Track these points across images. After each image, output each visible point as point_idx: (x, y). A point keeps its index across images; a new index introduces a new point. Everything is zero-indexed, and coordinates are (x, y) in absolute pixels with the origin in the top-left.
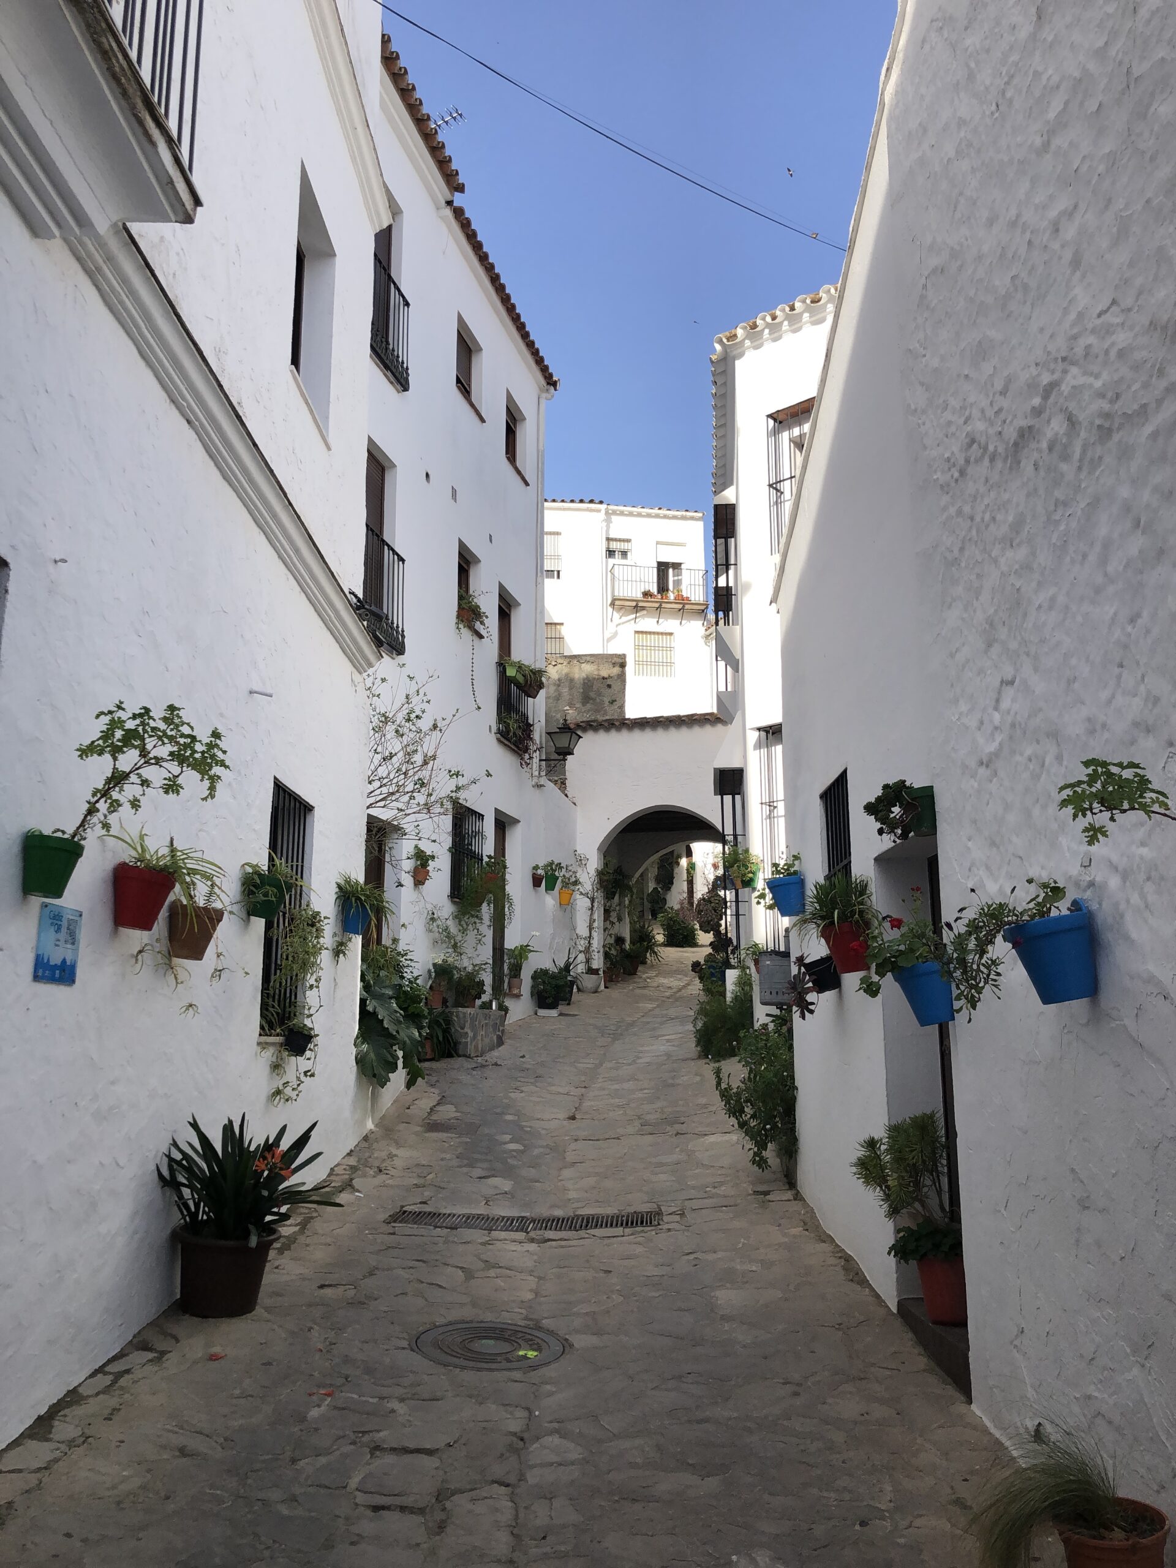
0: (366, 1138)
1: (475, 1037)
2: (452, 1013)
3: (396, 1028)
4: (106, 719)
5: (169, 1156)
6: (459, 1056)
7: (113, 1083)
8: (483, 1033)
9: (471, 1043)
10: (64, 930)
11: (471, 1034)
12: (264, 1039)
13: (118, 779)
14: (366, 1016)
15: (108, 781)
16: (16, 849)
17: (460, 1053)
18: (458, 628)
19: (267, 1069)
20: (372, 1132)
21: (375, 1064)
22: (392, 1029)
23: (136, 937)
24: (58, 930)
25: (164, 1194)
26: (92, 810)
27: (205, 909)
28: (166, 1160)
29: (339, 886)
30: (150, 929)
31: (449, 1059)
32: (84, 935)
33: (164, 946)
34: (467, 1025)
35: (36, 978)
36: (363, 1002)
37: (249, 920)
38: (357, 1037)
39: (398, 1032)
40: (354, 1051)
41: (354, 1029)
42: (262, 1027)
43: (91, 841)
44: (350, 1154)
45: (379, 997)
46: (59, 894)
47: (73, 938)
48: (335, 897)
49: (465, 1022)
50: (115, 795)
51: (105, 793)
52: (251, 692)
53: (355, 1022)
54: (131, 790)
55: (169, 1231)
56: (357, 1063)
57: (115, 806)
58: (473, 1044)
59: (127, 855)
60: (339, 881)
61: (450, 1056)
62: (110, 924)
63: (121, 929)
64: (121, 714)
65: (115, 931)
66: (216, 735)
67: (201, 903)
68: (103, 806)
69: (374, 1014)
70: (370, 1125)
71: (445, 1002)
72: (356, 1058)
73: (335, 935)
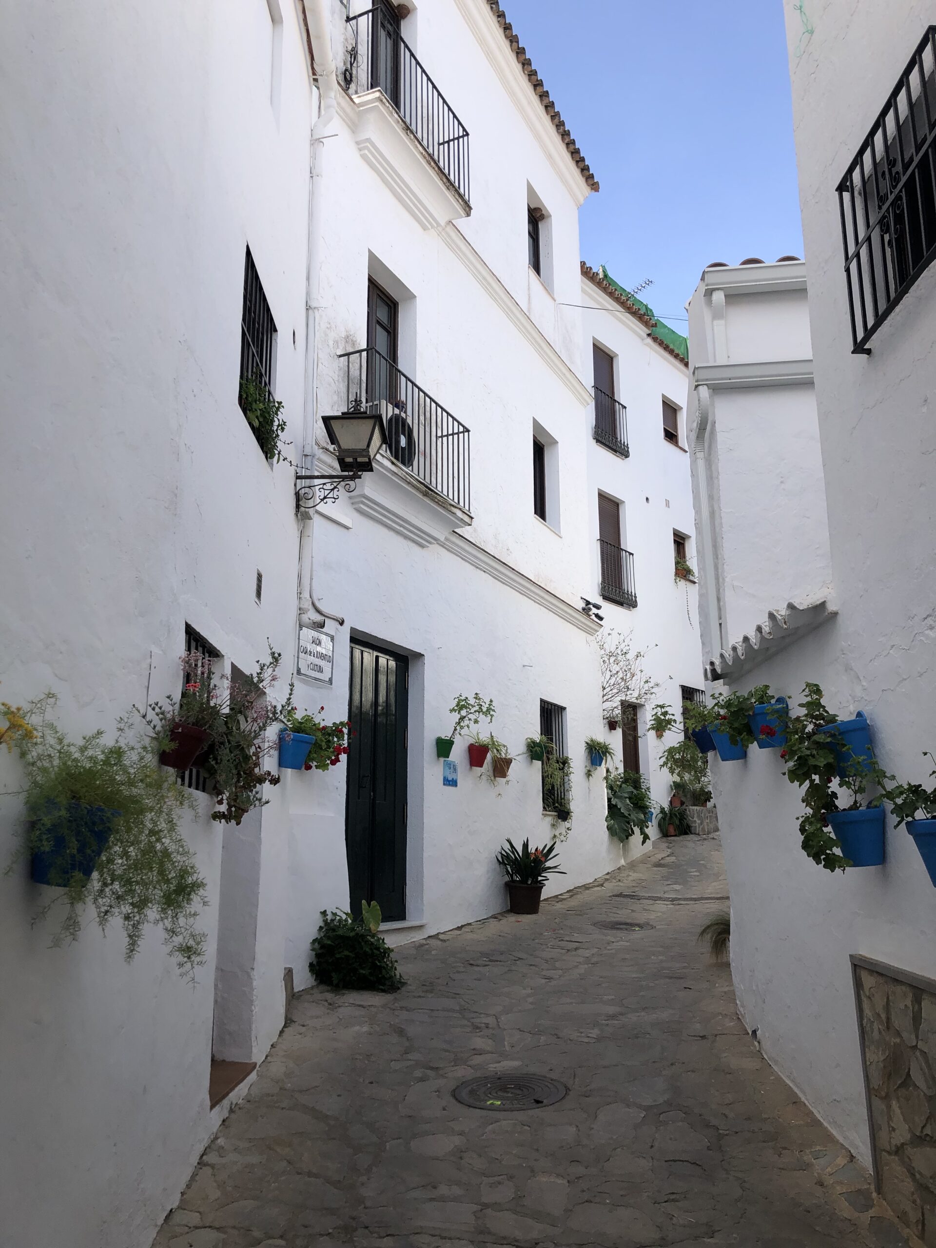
0: (619, 869)
1: (701, 823)
2: (686, 810)
3: (628, 813)
4: (457, 700)
5: (501, 853)
6: (692, 834)
7: (475, 822)
8: (708, 821)
9: (699, 827)
10: (452, 768)
11: (698, 822)
12: (545, 812)
13: (462, 718)
14: (611, 807)
15: (460, 719)
16: (435, 743)
17: (693, 832)
18: (676, 582)
19: (549, 826)
20: (623, 866)
21: (618, 831)
22: (626, 814)
23: (478, 770)
24: (450, 768)
25: (500, 867)
26: (455, 730)
27: (505, 758)
28: (500, 855)
29: (587, 743)
30: (482, 767)
31: (685, 836)
32: (459, 770)
33: (491, 773)
34: (696, 816)
35: (444, 784)
36: (609, 800)
37: (532, 761)
38: (607, 817)
39: (629, 815)
40: (606, 824)
41: (605, 813)
42: (544, 808)
43: (457, 740)
44: (608, 873)
45: (620, 798)
46: (448, 757)
47: (455, 770)
48: (585, 748)
49: (694, 814)
50: (462, 724)
51: (459, 723)
52: (524, 666)
53: (605, 809)
54: (466, 722)
55: (503, 882)
56: (608, 830)
57: (462, 728)
58: (701, 827)
59: (472, 741)
60: (587, 741)
61: (686, 833)
62: (469, 766)
63: (473, 767)
64: (461, 698)
65: (471, 768)
66: (491, 701)
67: (504, 756)
68: (458, 728)
69: (616, 806)
70: (622, 862)
71: (682, 803)
72: (607, 827)
73: (586, 767)
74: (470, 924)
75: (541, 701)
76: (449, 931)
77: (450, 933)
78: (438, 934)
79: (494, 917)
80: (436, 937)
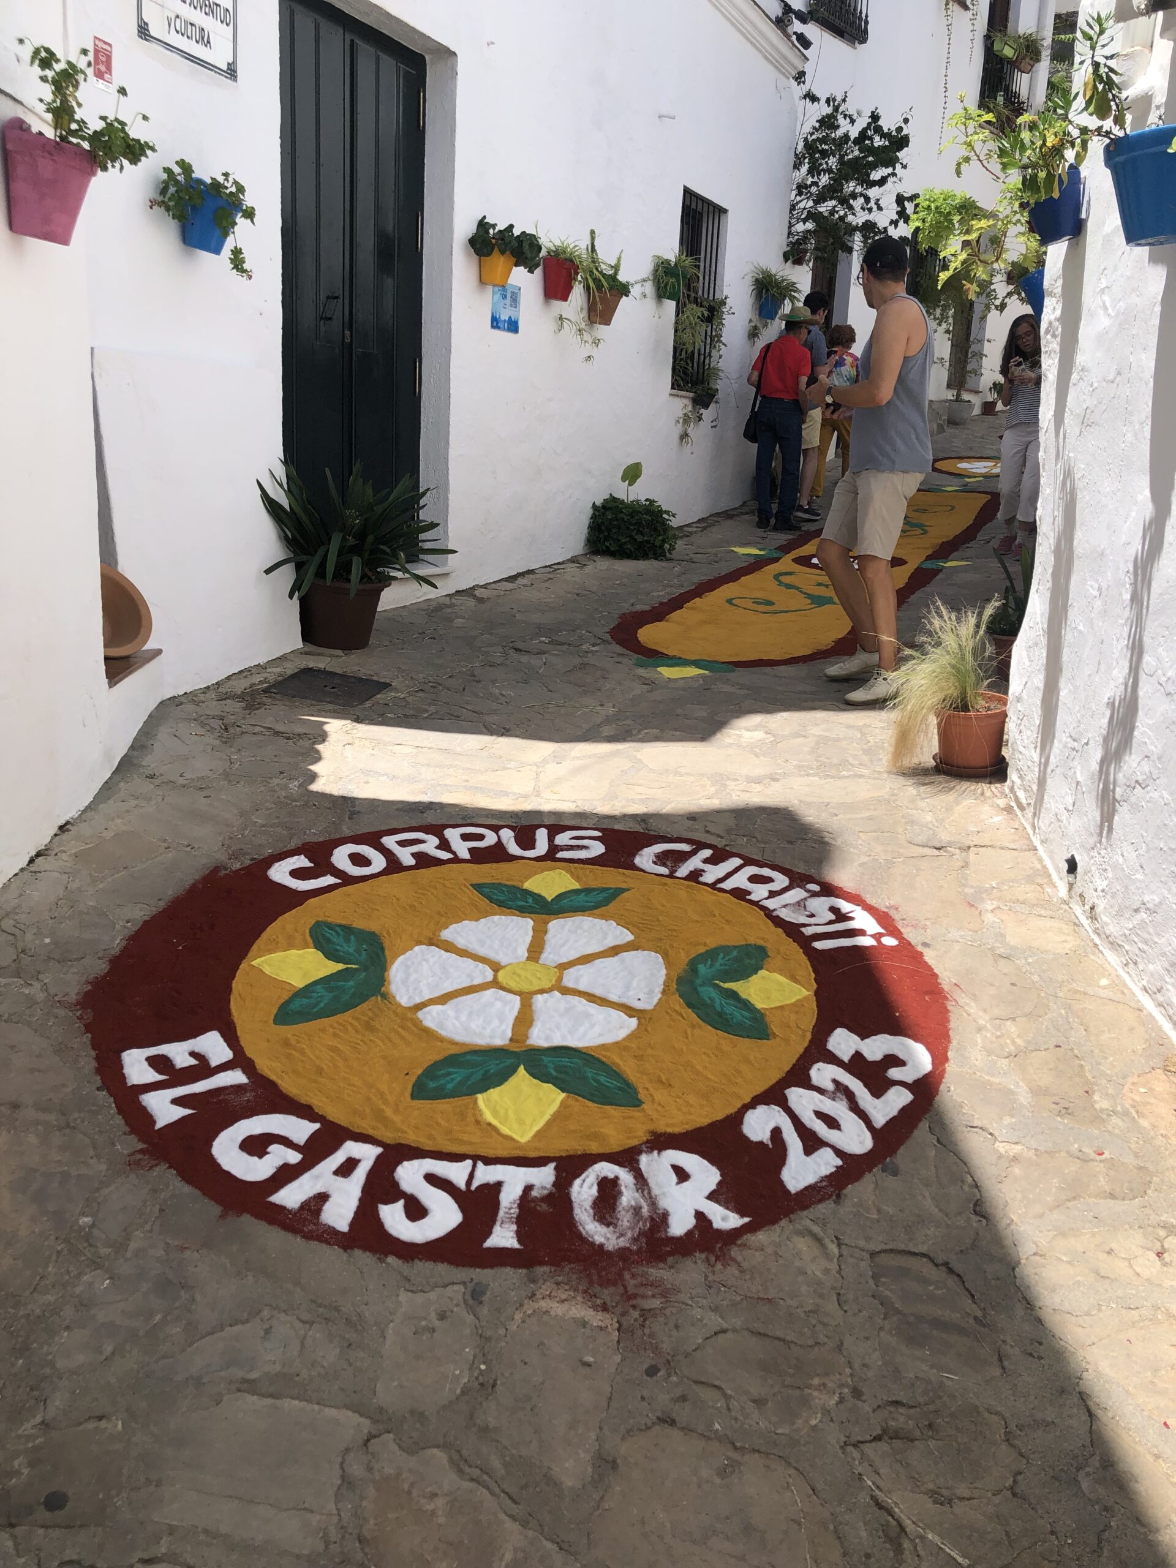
10: (509, 297)
12: (674, 392)
24: (505, 297)
29: (755, 279)
30: (565, 301)
32: (524, 304)
33: (582, 314)
35: (493, 327)
37: (659, 300)
42: (673, 383)
47: (516, 303)
52: (659, 116)
62: (541, 299)
63: (550, 300)
65: (546, 301)
73: (751, 321)
74: (530, 572)
75: (685, 191)
76: (494, 582)
77: (493, 586)
78: (473, 588)
79: (573, 560)
80: (469, 592)
